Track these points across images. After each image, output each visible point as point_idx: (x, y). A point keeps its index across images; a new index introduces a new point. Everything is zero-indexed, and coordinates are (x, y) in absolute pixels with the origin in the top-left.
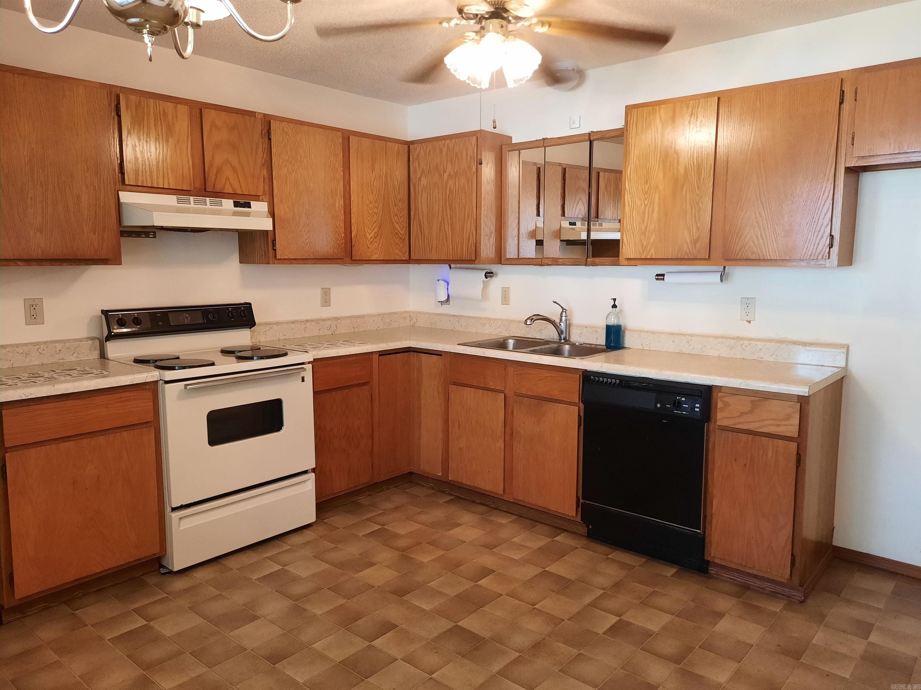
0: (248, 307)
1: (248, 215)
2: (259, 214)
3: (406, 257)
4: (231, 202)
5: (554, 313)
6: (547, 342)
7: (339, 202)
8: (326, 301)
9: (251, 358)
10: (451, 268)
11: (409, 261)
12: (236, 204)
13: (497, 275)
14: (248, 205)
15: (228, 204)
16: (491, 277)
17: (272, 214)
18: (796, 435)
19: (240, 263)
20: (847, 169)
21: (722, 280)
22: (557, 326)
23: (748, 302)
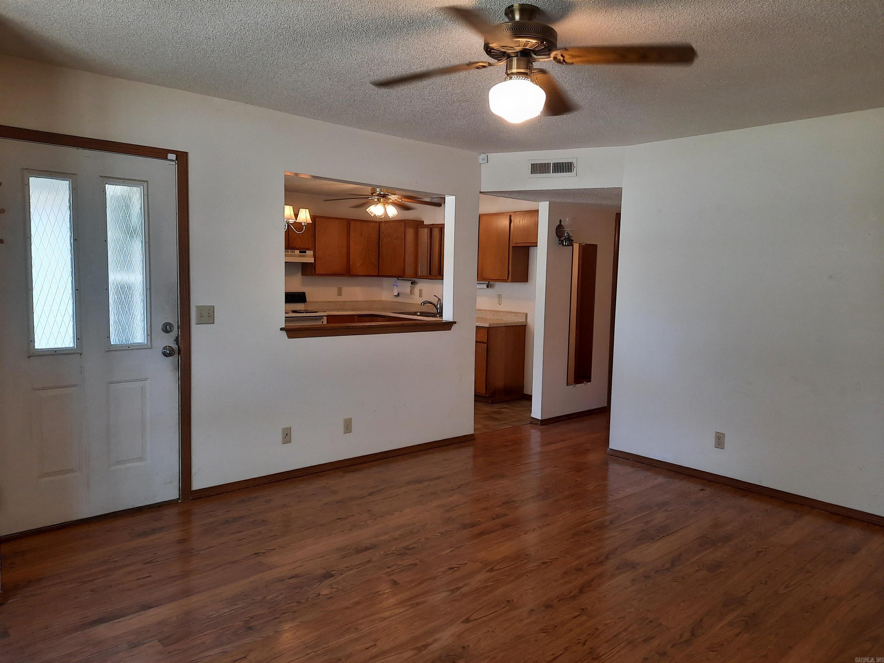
0: (304, 294)
1: (305, 256)
2: (309, 256)
3: (377, 274)
4: (298, 251)
5: (435, 301)
6: (432, 313)
7: (345, 250)
8: (340, 293)
9: (303, 313)
10: (398, 279)
11: (378, 276)
12: (300, 252)
13: (417, 283)
14: (305, 252)
15: (297, 252)
16: (414, 284)
17: (315, 256)
18: (487, 341)
19: (302, 275)
20: (513, 247)
21: (488, 287)
22: (436, 306)
23: (499, 296)
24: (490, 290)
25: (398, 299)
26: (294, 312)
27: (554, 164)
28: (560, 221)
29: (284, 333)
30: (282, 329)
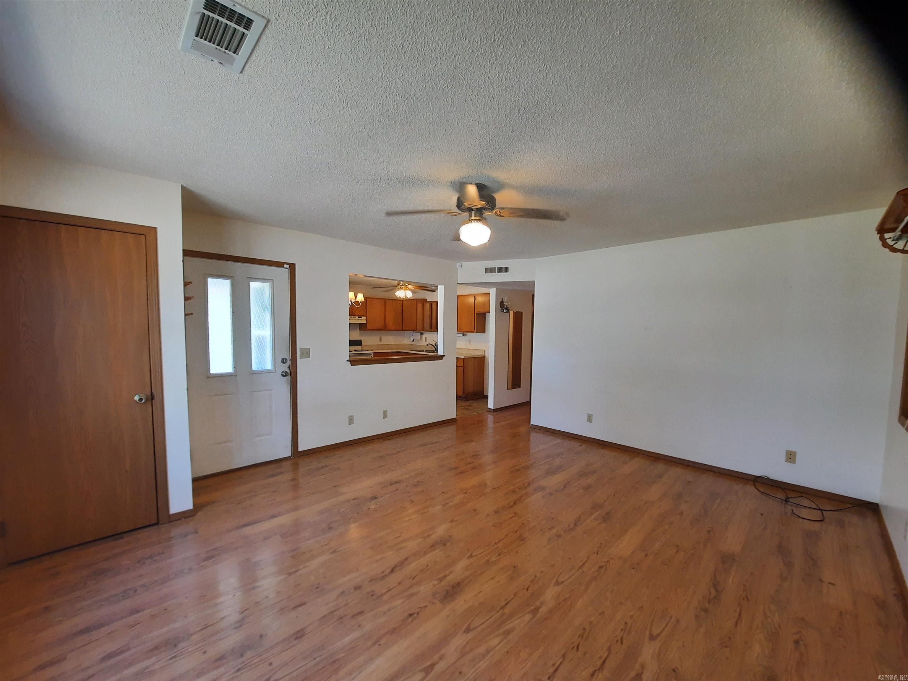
0: (361, 340)
1: (361, 320)
2: (364, 320)
3: (401, 329)
5: (434, 344)
6: (432, 350)
7: (383, 316)
8: (381, 340)
9: (360, 351)
10: (413, 332)
11: (402, 330)
12: (359, 317)
13: (424, 334)
14: (361, 318)
15: (357, 317)
16: (422, 334)
17: (367, 320)
18: (463, 366)
19: (359, 330)
20: (477, 313)
21: (463, 335)
22: (434, 347)
23: (470, 341)
24: (464, 337)
25: (413, 343)
26: (355, 351)
27: (498, 268)
28: (502, 299)
29: (349, 363)
30: (347, 361)
